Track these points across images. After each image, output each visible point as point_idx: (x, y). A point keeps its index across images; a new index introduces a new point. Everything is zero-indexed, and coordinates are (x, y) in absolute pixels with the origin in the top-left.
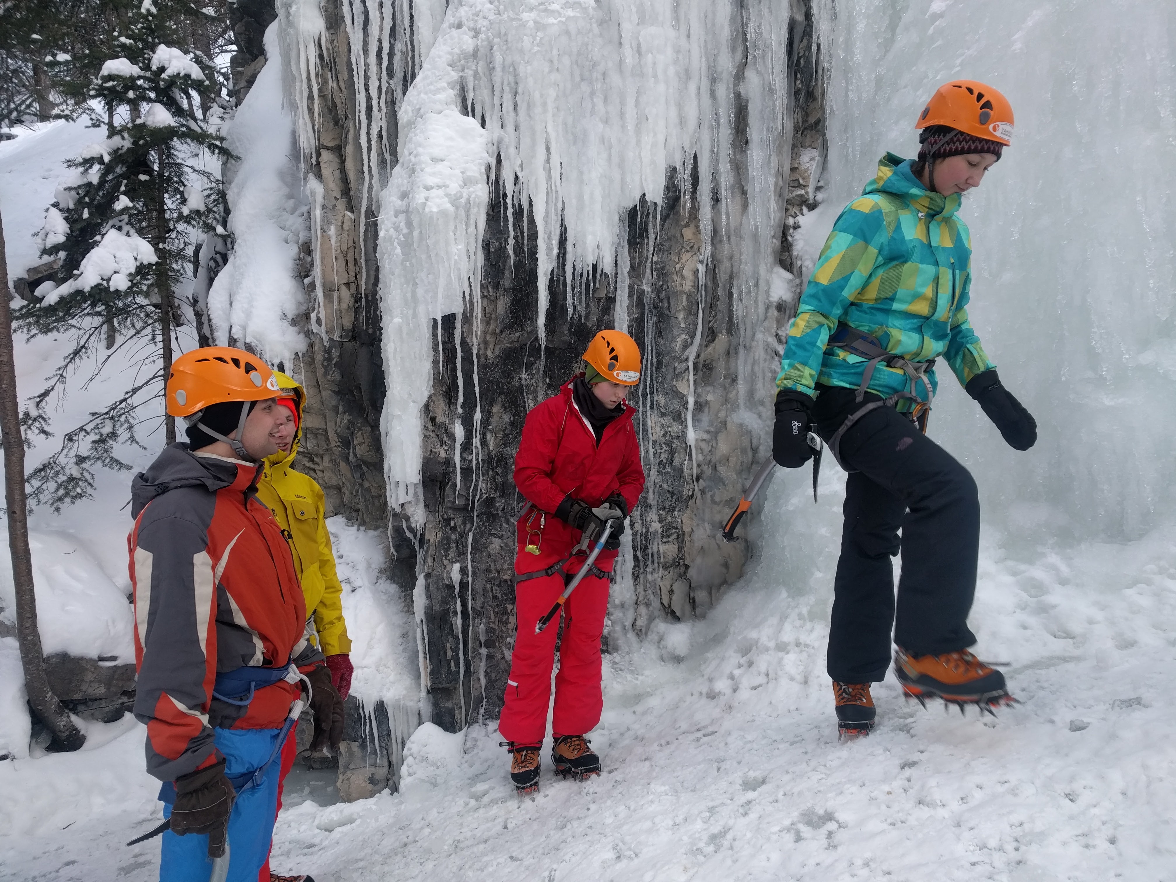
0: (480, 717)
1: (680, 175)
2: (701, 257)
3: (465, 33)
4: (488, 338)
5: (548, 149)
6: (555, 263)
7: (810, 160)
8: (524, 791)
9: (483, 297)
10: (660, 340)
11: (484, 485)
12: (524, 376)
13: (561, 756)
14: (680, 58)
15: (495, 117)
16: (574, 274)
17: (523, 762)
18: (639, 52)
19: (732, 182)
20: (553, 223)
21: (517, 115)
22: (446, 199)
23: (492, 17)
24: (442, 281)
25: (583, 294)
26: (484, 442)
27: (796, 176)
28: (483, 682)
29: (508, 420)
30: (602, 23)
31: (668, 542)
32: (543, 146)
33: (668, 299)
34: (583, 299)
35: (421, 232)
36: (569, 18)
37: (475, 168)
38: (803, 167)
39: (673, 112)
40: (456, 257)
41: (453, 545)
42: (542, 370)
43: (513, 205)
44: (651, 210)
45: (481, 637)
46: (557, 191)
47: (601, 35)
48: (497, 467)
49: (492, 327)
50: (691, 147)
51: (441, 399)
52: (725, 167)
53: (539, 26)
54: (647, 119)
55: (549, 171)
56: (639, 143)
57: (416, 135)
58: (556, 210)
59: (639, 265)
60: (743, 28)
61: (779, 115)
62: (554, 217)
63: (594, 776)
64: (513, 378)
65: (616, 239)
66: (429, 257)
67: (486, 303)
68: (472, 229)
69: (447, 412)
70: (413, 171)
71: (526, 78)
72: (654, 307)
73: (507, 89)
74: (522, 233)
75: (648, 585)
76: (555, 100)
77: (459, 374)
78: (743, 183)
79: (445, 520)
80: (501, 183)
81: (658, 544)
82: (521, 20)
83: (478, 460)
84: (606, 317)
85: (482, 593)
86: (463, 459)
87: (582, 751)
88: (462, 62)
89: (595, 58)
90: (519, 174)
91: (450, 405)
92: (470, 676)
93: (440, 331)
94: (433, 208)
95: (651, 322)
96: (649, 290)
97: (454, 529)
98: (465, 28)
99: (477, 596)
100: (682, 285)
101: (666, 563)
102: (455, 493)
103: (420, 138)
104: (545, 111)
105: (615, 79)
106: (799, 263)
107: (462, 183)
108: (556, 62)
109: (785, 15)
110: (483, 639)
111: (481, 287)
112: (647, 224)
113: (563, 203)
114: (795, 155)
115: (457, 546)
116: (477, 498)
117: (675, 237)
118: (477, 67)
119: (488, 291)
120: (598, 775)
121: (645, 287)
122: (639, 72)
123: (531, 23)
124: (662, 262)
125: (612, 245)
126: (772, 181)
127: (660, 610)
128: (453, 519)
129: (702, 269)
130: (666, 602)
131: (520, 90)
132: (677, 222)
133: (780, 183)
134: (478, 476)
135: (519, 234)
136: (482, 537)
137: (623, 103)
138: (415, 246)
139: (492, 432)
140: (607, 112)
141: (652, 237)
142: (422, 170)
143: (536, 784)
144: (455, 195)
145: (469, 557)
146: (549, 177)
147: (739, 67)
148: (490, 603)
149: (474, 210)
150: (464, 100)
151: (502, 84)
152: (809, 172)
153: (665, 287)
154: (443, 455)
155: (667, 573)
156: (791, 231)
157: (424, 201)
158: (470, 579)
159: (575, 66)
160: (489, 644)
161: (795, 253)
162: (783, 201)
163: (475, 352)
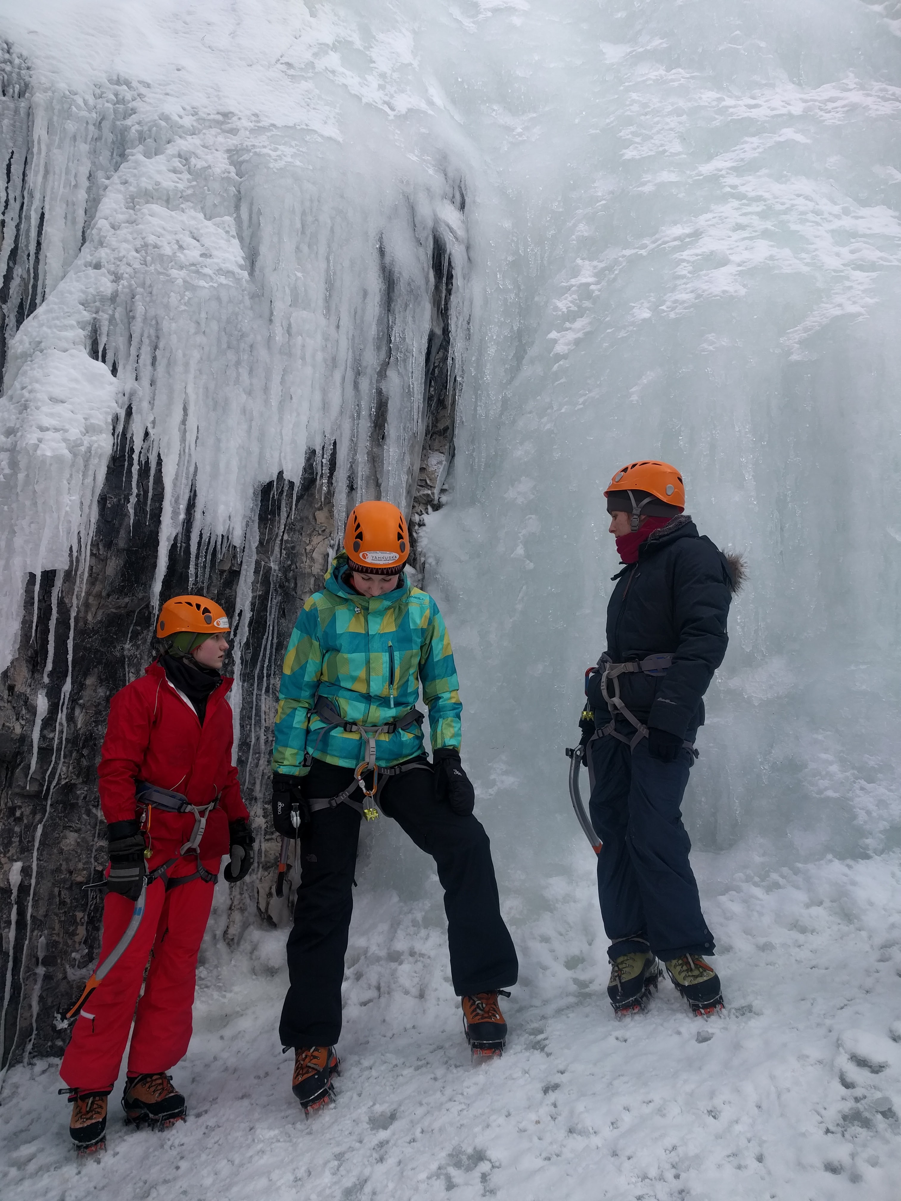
0: (26, 1055)
1: (318, 457)
2: (332, 542)
3: (103, 275)
4: (91, 600)
5: (185, 410)
6: (179, 529)
7: (438, 463)
8: (88, 1151)
9: (92, 554)
10: (283, 620)
11: (64, 769)
12: (127, 646)
13: (136, 1100)
14: (329, 346)
15: (129, 368)
16: (199, 543)
17: (88, 1112)
18: (289, 332)
19: (368, 473)
20: (183, 486)
21: (155, 370)
22: (64, 444)
23: (137, 265)
24: (47, 534)
25: (208, 565)
26: (71, 718)
27: (424, 476)
28: (35, 1008)
29: (102, 694)
30: (253, 296)
31: (272, 839)
32: (182, 406)
33: (296, 579)
34: (208, 570)
35: (27, 476)
36: (221, 285)
37: (101, 417)
38: (431, 469)
39: (318, 397)
40: (68, 509)
41: (16, 840)
42: (149, 641)
43: (139, 462)
44: (286, 488)
45: (39, 953)
46: (190, 455)
47: (252, 308)
48: (83, 747)
49: (97, 588)
50: (332, 433)
51: (24, 664)
52: (362, 458)
53: (188, 286)
54: (291, 398)
55: (184, 433)
56: (281, 420)
57: (32, 369)
58: (187, 474)
59: (268, 542)
60: (388, 330)
61: (415, 417)
62: (184, 481)
63: (179, 1123)
64: (115, 647)
65: (248, 513)
66: (35, 504)
67: (94, 561)
68: (89, 480)
69: (29, 681)
70: (26, 407)
71: (170, 335)
72: (280, 586)
73: (146, 341)
74: (146, 492)
75: (245, 888)
76: (199, 362)
77: (51, 637)
78: (379, 477)
79: (10, 808)
80: (129, 436)
81: (260, 842)
82: (168, 276)
83: (61, 739)
84: (228, 591)
85: (46, 898)
86: (43, 737)
87: (165, 1092)
88: (98, 304)
89: (244, 330)
90: (150, 430)
91: (33, 673)
92: (17, 1003)
93: (37, 588)
94: (47, 450)
95: (275, 601)
96: (277, 568)
97: (19, 820)
98: (103, 270)
99: (41, 902)
100: (311, 567)
101: (267, 862)
102: (26, 776)
103: (37, 373)
104: (187, 371)
105: (263, 353)
106: (423, 559)
107: (83, 430)
108: (203, 325)
109: (426, 326)
110: (41, 955)
111: (92, 545)
112: (279, 501)
113: (196, 468)
114: (424, 457)
115: (20, 841)
116: (54, 783)
117: (307, 518)
118: (114, 311)
119: (98, 549)
120: (185, 1121)
121: (272, 565)
122: (287, 351)
123: (180, 281)
124: (292, 542)
125: (243, 518)
126: (404, 477)
127: (256, 915)
128: (20, 807)
129: (332, 553)
130: (263, 907)
131: (161, 345)
132: (311, 504)
133: (410, 480)
134: (58, 758)
135: (142, 493)
136: (54, 830)
137: (268, 378)
138: (19, 490)
139: (82, 707)
140: (251, 384)
141: (284, 514)
142: (37, 408)
143: (103, 1140)
144: (74, 441)
145: (35, 854)
146: (183, 440)
147: (382, 365)
148: (56, 911)
149: (95, 461)
150: (95, 343)
151: (142, 336)
152: (436, 474)
153: (293, 567)
154: (18, 730)
155: (266, 873)
156: (417, 527)
157: (37, 442)
158: (33, 881)
159: (223, 333)
160: (48, 962)
161: (419, 549)
162: (411, 497)
163: (73, 614)
